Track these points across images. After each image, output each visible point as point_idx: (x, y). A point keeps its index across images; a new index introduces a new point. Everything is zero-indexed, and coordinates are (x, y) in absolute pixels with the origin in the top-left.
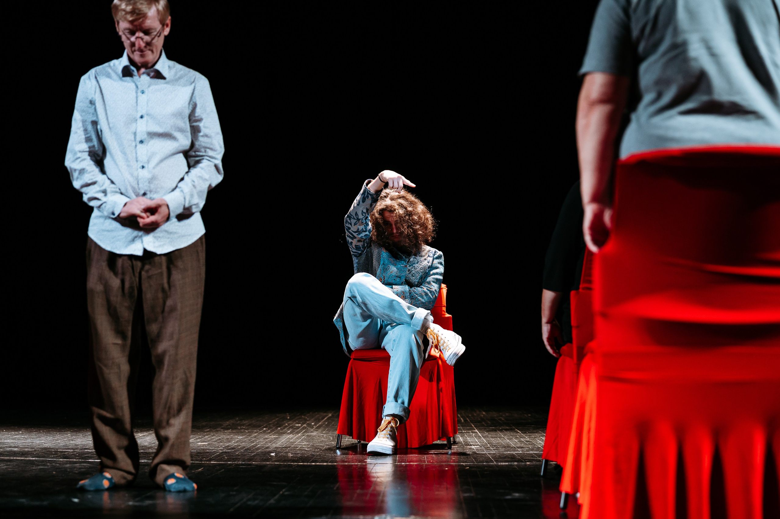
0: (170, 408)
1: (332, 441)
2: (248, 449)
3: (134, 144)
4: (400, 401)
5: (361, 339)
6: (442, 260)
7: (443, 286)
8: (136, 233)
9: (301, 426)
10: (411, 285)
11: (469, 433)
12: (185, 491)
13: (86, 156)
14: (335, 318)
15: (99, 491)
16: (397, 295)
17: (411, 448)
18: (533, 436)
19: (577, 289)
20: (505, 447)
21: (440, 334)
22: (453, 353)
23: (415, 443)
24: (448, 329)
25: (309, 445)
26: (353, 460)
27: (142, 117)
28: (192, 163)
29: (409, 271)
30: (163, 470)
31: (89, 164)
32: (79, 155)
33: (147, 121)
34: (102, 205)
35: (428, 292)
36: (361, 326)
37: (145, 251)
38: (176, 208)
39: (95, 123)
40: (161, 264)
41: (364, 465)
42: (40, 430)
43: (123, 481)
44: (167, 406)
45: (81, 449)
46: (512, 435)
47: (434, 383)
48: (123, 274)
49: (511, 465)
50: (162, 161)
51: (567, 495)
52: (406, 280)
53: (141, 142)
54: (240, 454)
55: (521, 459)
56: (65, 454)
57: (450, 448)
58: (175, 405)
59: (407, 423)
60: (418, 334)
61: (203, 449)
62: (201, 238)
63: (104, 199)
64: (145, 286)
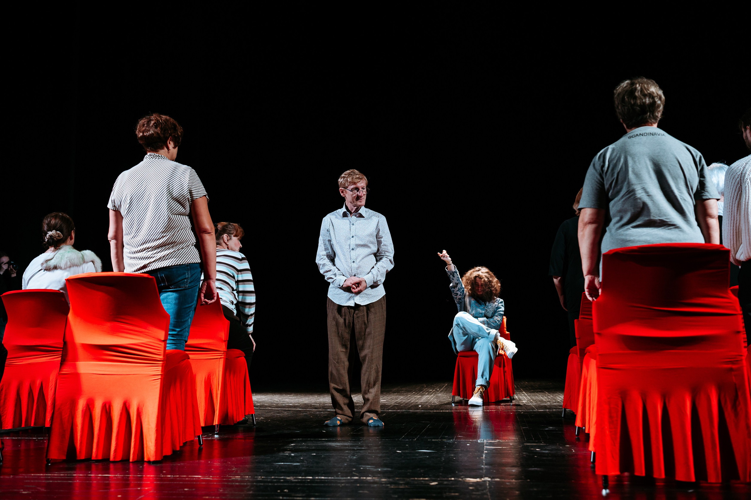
0: (369, 384)
1: (449, 399)
2: (407, 403)
3: (349, 250)
4: (484, 378)
5: (463, 346)
6: (503, 304)
7: (504, 317)
8: (351, 295)
9: (432, 391)
10: (487, 317)
11: (520, 393)
12: (378, 426)
13: (325, 257)
14: (449, 335)
15: (335, 426)
16: (481, 322)
17: (491, 402)
18: (555, 395)
19: (578, 318)
20: (540, 401)
21: (504, 343)
22: (511, 352)
23: (493, 399)
24: (508, 340)
25: (438, 401)
26: (461, 409)
27: (353, 237)
28: (378, 259)
29: (486, 310)
30: (367, 415)
31: (327, 261)
32: (322, 257)
33: (355, 239)
34: (334, 281)
35: (497, 321)
36: (463, 339)
37: (355, 303)
38: (370, 283)
39: (330, 241)
40: (363, 311)
41: (467, 412)
42: (301, 394)
43: (347, 421)
44: (368, 383)
45: (323, 404)
46: (543, 395)
47: (502, 368)
48: (345, 316)
49: (545, 411)
50: (363, 258)
51: (579, 428)
52: (484, 315)
53: (353, 249)
54: (403, 406)
55: (550, 407)
56: (315, 407)
57: (511, 402)
58: (372, 382)
59: (489, 389)
60: (492, 343)
61: (384, 404)
62: (383, 297)
63: (335, 278)
64: (356, 322)
